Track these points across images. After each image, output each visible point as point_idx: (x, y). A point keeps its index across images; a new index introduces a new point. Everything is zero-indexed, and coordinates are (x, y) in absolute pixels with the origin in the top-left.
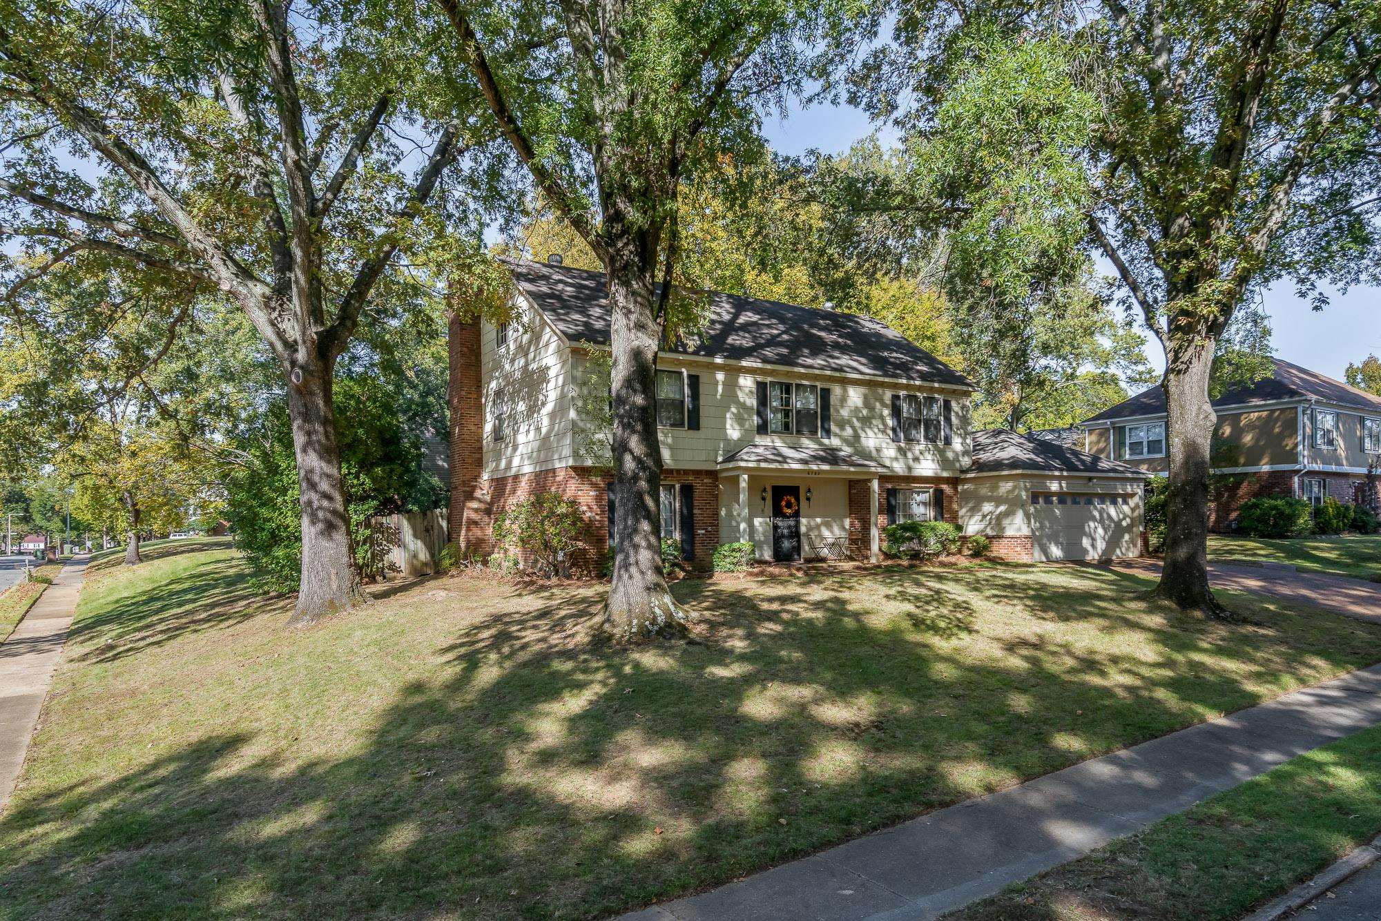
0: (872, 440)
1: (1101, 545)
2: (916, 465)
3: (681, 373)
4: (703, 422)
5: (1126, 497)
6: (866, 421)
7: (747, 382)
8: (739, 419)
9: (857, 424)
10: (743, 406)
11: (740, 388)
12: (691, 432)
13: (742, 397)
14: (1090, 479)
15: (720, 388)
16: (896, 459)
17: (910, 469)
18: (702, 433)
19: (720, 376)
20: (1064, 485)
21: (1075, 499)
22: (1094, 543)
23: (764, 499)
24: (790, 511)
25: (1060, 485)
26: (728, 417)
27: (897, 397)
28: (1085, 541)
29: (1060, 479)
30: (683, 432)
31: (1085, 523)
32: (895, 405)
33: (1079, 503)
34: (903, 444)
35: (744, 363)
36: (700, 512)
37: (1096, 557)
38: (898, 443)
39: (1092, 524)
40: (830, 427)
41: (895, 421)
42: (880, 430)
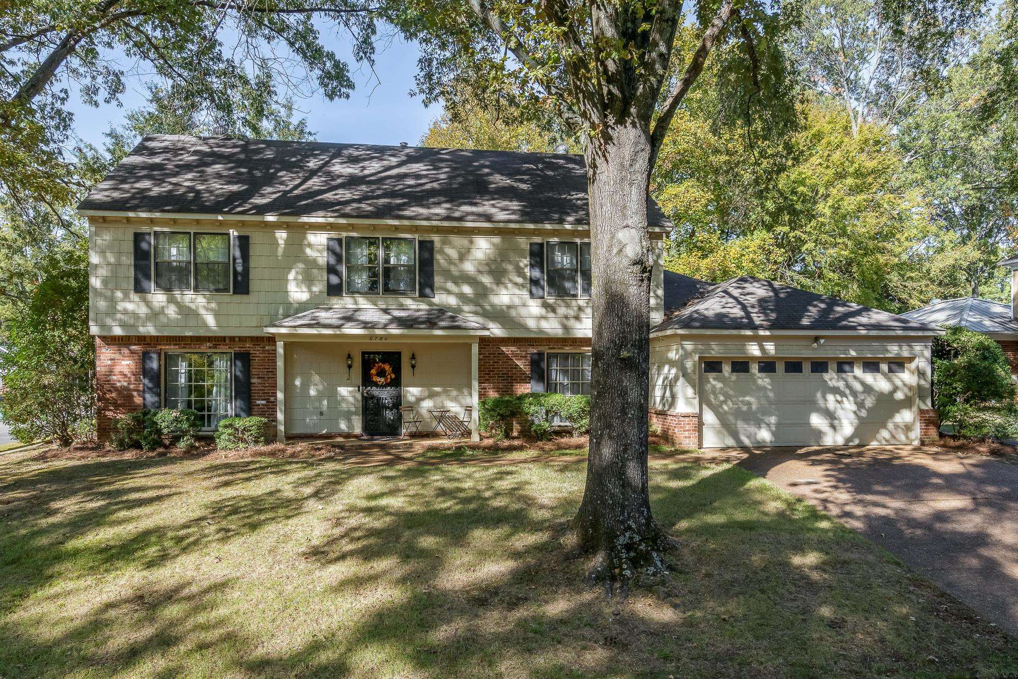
0: (503, 297)
1: (847, 428)
3: (228, 234)
4: (254, 285)
5: (898, 364)
6: (499, 275)
7: (319, 239)
8: (308, 280)
10: (311, 264)
12: (238, 298)
13: (311, 254)
14: (817, 339)
15: (281, 248)
16: (544, 317)
17: (566, 328)
18: (252, 297)
19: (281, 236)
20: (770, 347)
21: (794, 366)
22: (836, 422)
23: (350, 367)
24: (382, 380)
25: (762, 349)
26: (291, 276)
27: (541, 245)
28: (817, 420)
29: (760, 340)
30: (226, 298)
31: (815, 396)
32: (538, 255)
33: (801, 371)
34: (551, 300)
35: (305, 219)
36: (259, 381)
37: (840, 441)
38: (542, 298)
39: (830, 398)
40: (437, 285)
41: (536, 273)
42: (516, 284)
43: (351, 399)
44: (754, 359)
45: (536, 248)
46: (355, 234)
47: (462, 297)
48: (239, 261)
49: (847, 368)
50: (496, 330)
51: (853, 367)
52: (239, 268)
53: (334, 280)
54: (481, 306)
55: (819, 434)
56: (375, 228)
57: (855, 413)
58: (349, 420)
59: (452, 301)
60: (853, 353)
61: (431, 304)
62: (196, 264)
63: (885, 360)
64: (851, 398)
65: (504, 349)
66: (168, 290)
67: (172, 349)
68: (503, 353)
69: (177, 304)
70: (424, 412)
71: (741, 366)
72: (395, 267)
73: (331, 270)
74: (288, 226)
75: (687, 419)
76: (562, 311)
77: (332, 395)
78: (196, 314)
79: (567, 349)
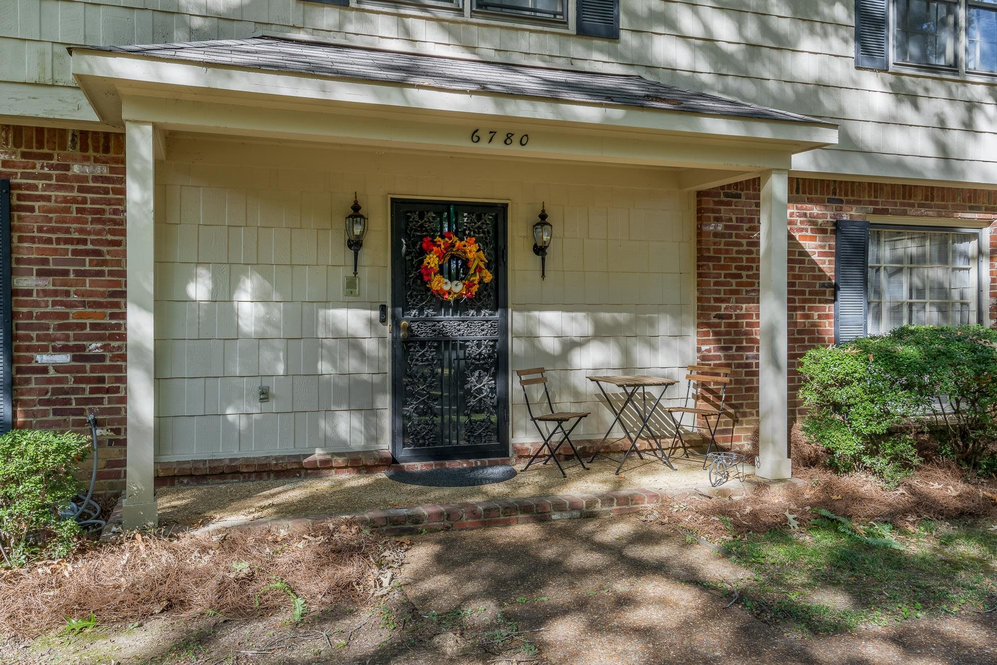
23: (355, 244)
24: (458, 287)
36: (46, 283)
42: (834, 24)
70: (580, 381)
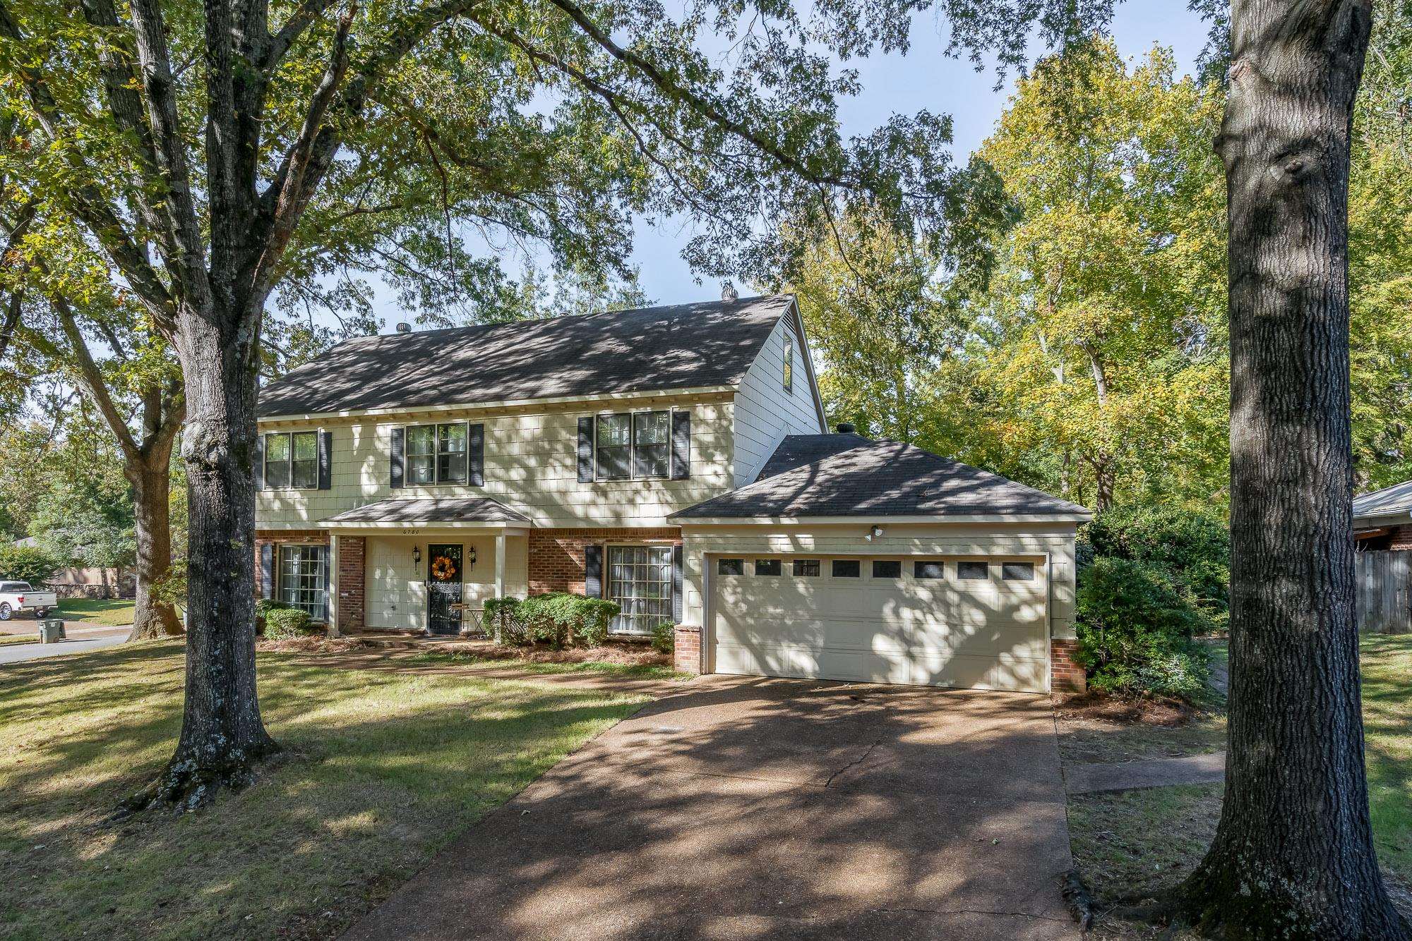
0: (555, 479)
2: (629, 511)
3: (318, 433)
4: (335, 480)
6: (544, 457)
7: (385, 431)
8: (376, 472)
9: (532, 462)
10: (379, 455)
11: (379, 438)
12: (322, 493)
13: (379, 446)
14: (869, 529)
15: (357, 442)
16: (594, 503)
18: (332, 492)
19: (357, 430)
20: (807, 541)
21: (846, 568)
22: (915, 650)
23: (417, 560)
24: (444, 574)
25: (795, 542)
26: (364, 469)
27: (590, 420)
28: (882, 645)
29: (791, 531)
30: (314, 493)
31: (881, 611)
32: (587, 431)
33: (857, 574)
34: (602, 482)
35: (371, 412)
36: (344, 573)
37: (922, 677)
38: (591, 481)
39: (906, 613)
40: (487, 472)
41: (585, 451)
42: (566, 467)
43: (420, 594)
44: (786, 556)
45: (584, 424)
46: (416, 423)
47: (510, 483)
48: (325, 457)
49: (932, 570)
50: (543, 520)
51: (942, 570)
52: (325, 464)
53: (397, 471)
54: (529, 494)
55: (886, 665)
56: (430, 414)
57: (946, 638)
58: (418, 615)
59: (500, 488)
60: (939, 550)
61: (481, 492)
62: (294, 463)
63: (995, 559)
64: (941, 616)
65: (559, 541)
66: (275, 486)
67: (283, 542)
68: (558, 546)
69: (282, 501)
71: (770, 567)
72: (452, 455)
73: (394, 461)
74: (360, 420)
75: (686, 634)
76: (614, 496)
77: (403, 589)
78: (294, 510)
79: (628, 542)
